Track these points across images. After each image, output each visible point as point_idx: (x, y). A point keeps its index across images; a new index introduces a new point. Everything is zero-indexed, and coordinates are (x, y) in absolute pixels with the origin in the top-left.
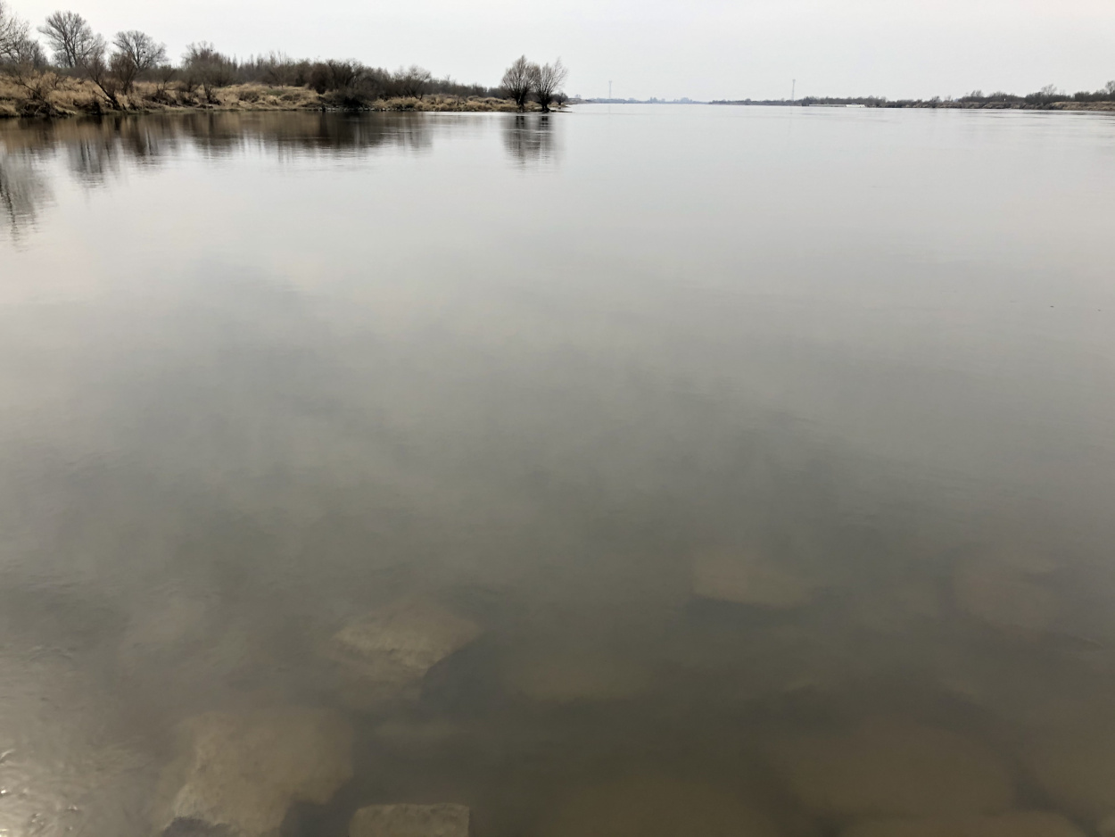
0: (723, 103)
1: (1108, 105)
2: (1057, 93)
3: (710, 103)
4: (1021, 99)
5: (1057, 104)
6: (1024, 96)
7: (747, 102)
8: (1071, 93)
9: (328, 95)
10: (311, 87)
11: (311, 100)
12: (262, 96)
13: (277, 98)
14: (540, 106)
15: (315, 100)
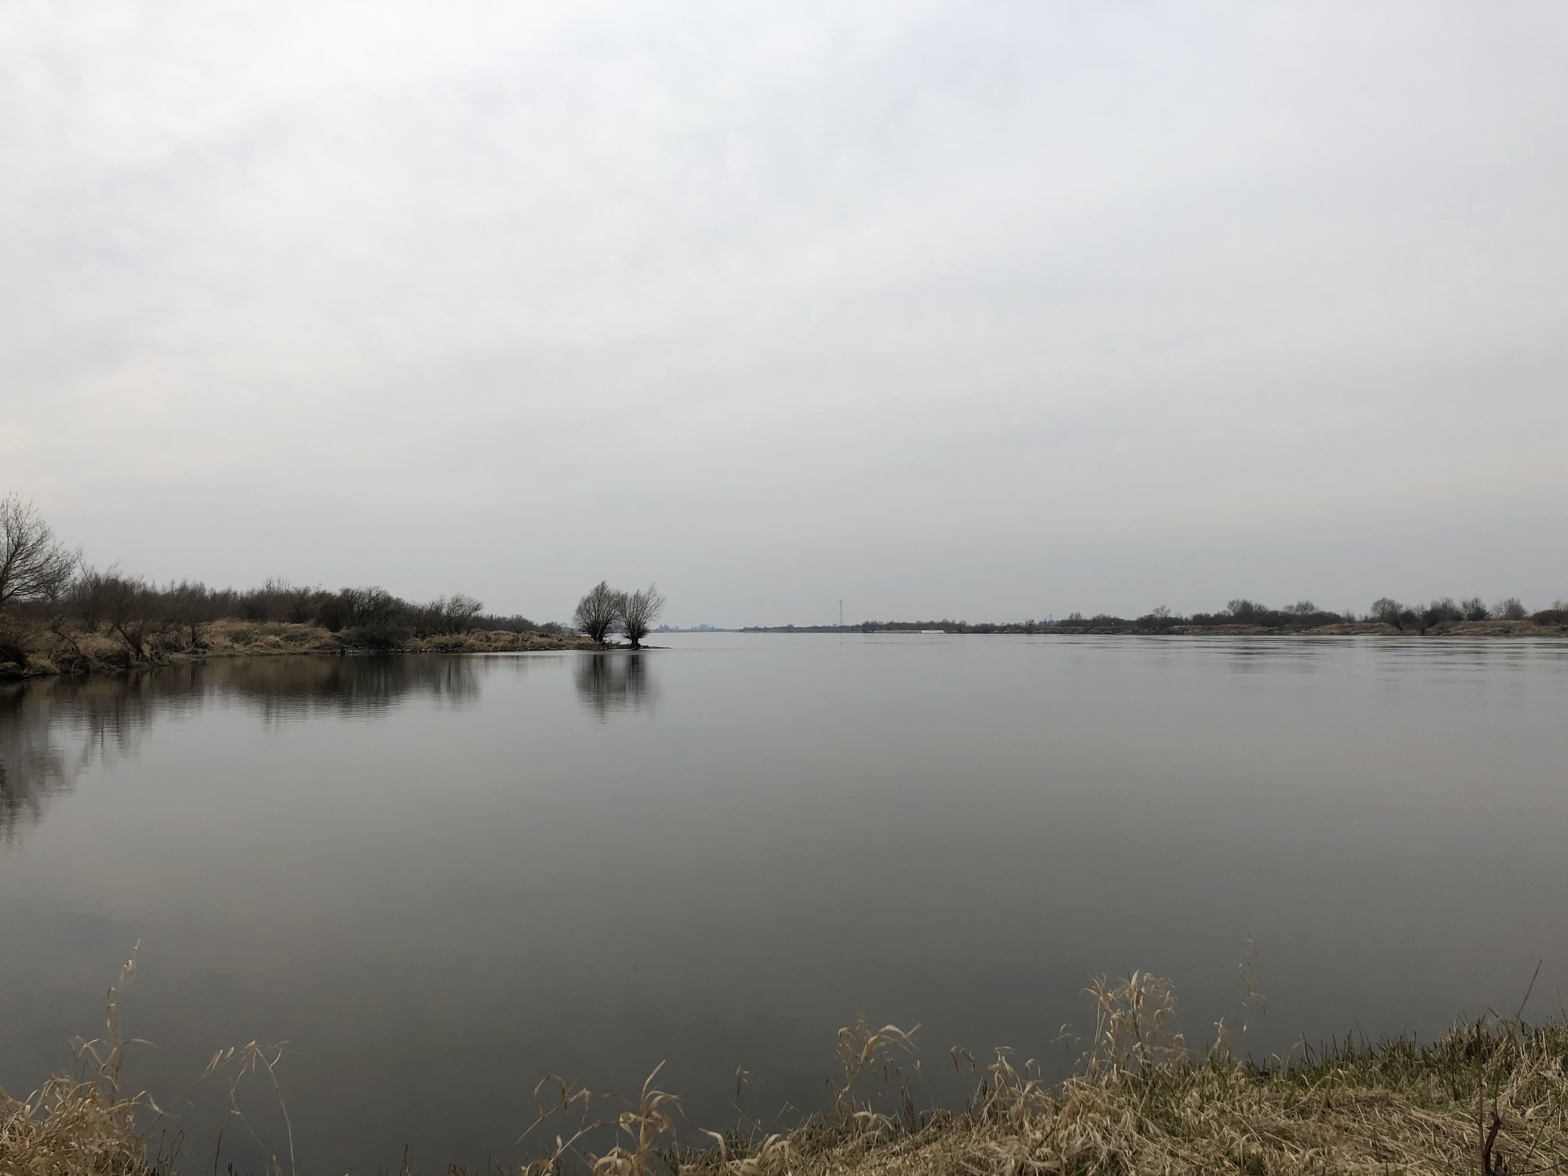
0: (756, 630)
1: (1236, 628)
2: (1172, 615)
3: (741, 631)
4: (1130, 623)
5: (1177, 627)
6: (1134, 619)
7: (789, 629)
8: (1188, 614)
9: (346, 634)
10: (318, 624)
11: (323, 640)
12: (256, 636)
13: (277, 638)
14: (628, 642)
15: (329, 641)
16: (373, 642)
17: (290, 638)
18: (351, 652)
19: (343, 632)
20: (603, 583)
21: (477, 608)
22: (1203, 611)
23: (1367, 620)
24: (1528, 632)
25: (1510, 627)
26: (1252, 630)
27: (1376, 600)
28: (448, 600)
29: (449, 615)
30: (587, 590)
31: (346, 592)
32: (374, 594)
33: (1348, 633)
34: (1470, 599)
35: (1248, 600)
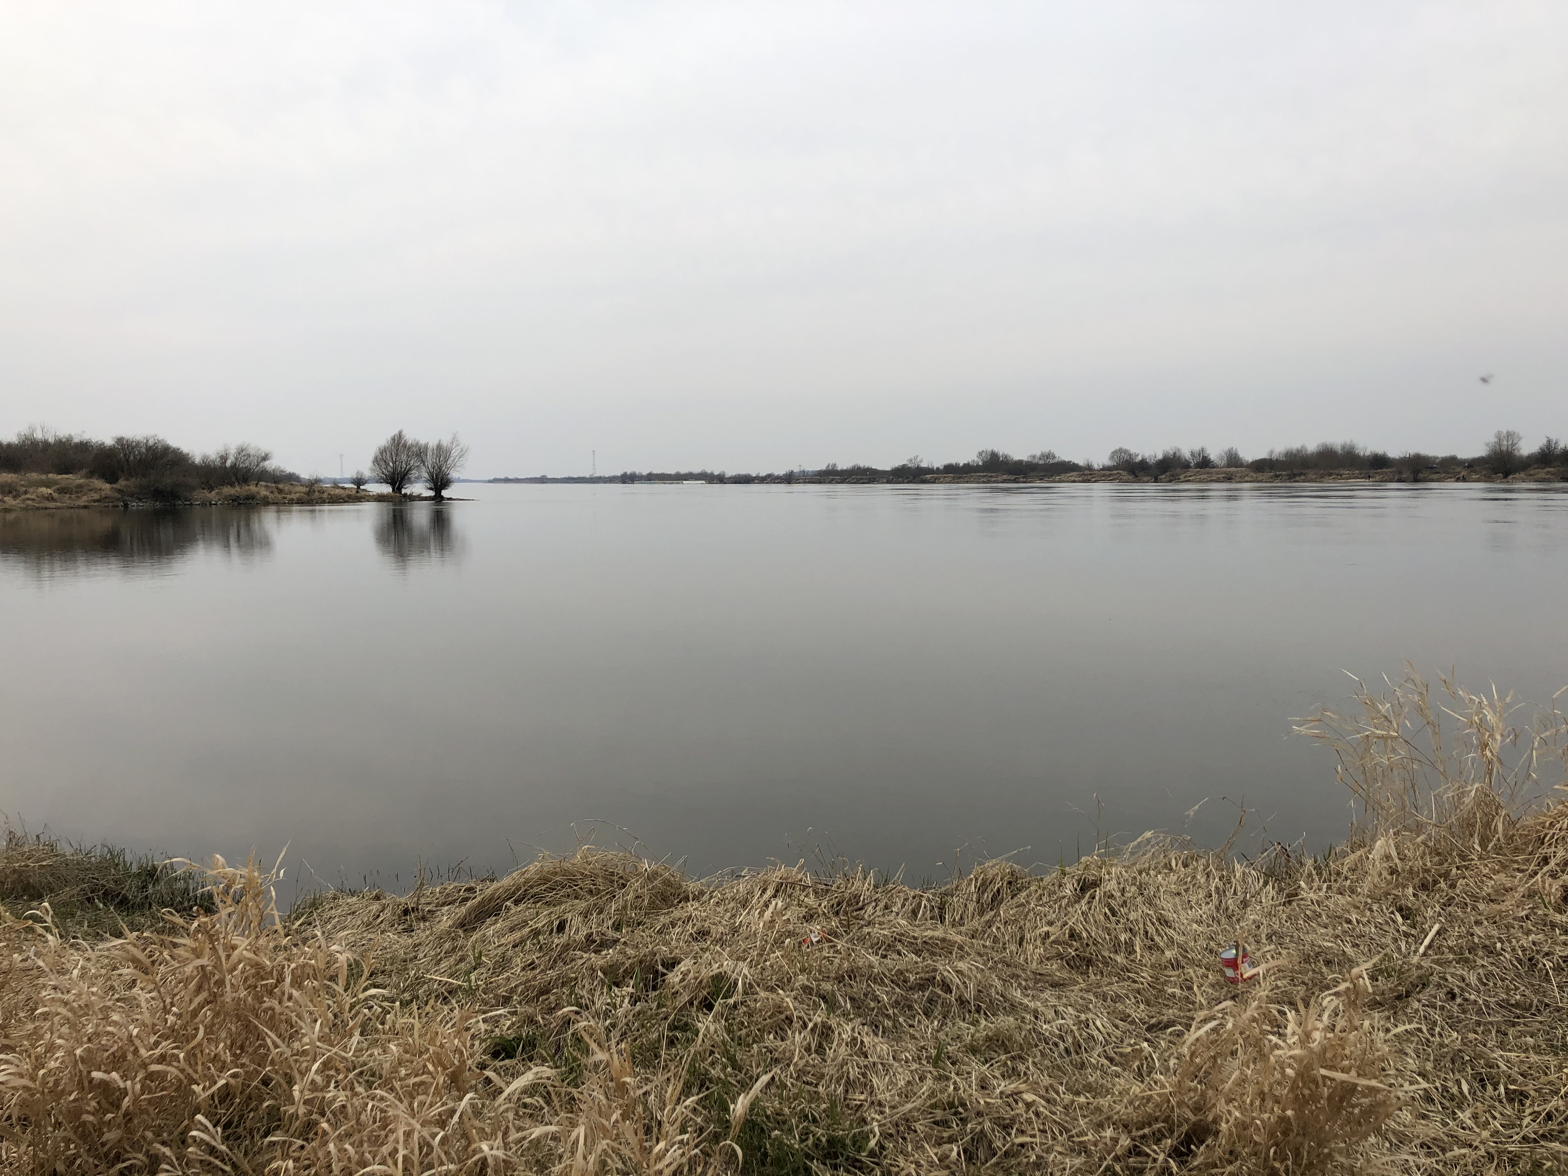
0: (507, 480)
1: (983, 476)
2: (924, 465)
3: (490, 481)
4: (884, 473)
5: (928, 476)
6: (888, 469)
7: (543, 480)
8: (938, 463)
9: (125, 486)
10: (91, 474)
11: (103, 493)
12: (24, 489)
13: (49, 491)
14: (431, 493)
15: (108, 492)
16: (158, 494)
17: (63, 491)
18: (134, 505)
19: (122, 483)
20: (400, 433)
21: (265, 458)
22: (952, 460)
23: (1104, 469)
24: (1247, 479)
25: (1232, 475)
26: (1000, 479)
27: (1113, 450)
28: (233, 451)
29: (234, 466)
30: (383, 439)
31: (120, 440)
32: (151, 443)
33: (1088, 481)
34: (1197, 448)
35: (996, 450)
